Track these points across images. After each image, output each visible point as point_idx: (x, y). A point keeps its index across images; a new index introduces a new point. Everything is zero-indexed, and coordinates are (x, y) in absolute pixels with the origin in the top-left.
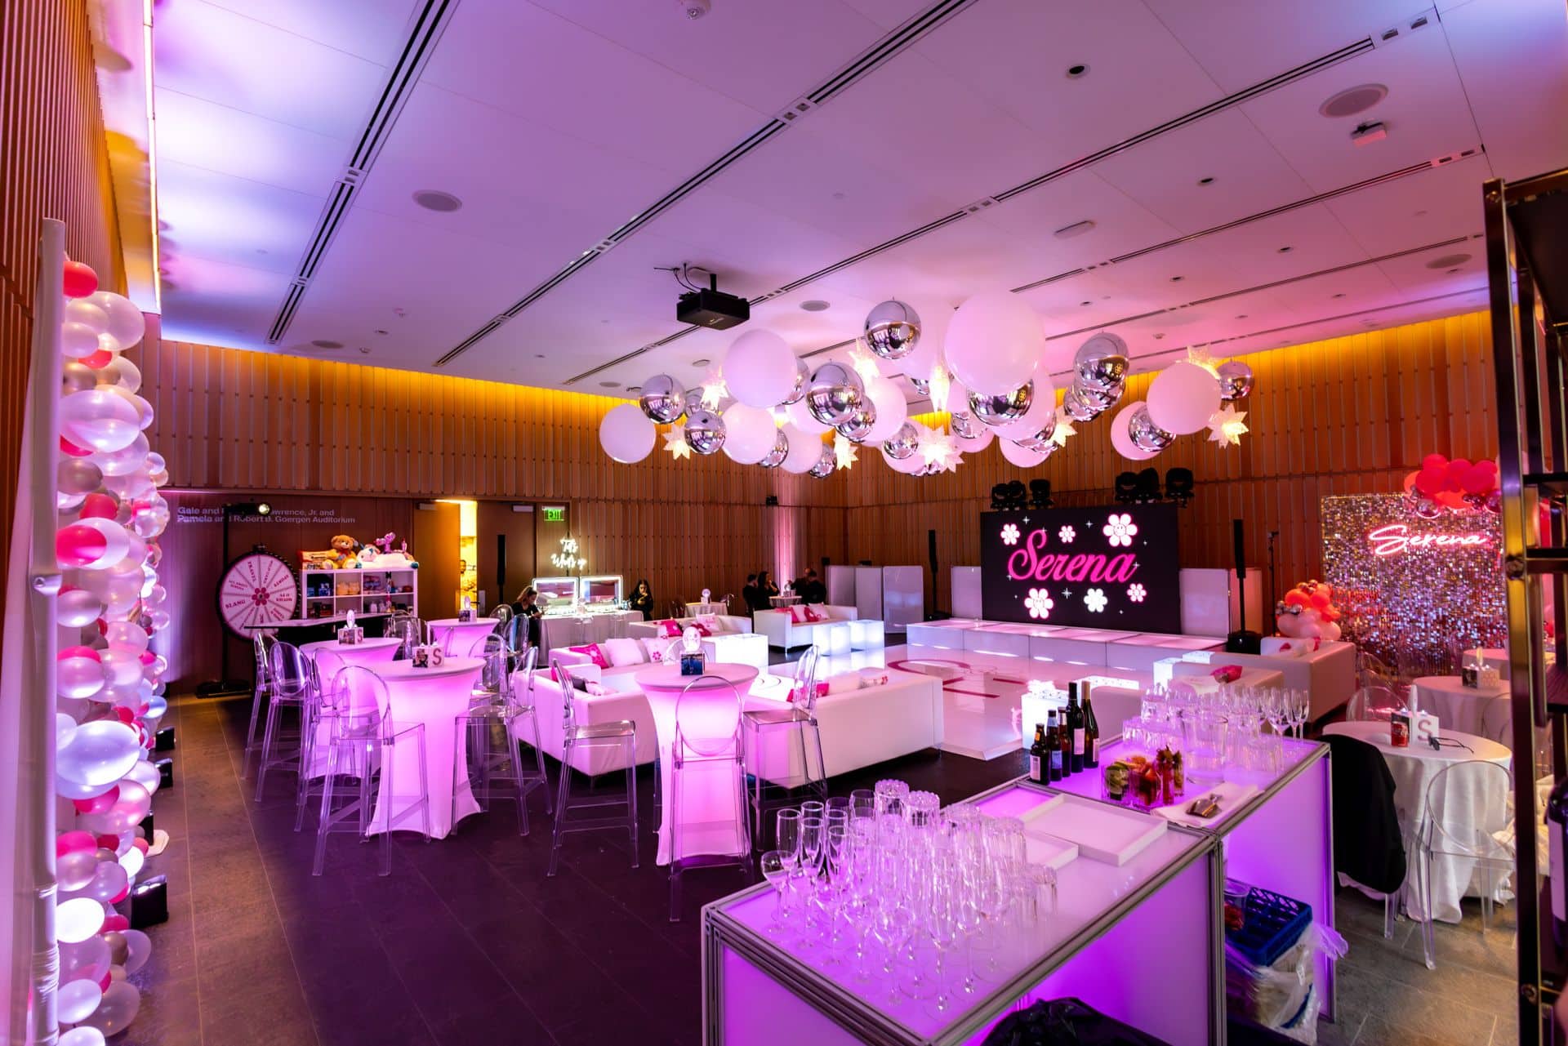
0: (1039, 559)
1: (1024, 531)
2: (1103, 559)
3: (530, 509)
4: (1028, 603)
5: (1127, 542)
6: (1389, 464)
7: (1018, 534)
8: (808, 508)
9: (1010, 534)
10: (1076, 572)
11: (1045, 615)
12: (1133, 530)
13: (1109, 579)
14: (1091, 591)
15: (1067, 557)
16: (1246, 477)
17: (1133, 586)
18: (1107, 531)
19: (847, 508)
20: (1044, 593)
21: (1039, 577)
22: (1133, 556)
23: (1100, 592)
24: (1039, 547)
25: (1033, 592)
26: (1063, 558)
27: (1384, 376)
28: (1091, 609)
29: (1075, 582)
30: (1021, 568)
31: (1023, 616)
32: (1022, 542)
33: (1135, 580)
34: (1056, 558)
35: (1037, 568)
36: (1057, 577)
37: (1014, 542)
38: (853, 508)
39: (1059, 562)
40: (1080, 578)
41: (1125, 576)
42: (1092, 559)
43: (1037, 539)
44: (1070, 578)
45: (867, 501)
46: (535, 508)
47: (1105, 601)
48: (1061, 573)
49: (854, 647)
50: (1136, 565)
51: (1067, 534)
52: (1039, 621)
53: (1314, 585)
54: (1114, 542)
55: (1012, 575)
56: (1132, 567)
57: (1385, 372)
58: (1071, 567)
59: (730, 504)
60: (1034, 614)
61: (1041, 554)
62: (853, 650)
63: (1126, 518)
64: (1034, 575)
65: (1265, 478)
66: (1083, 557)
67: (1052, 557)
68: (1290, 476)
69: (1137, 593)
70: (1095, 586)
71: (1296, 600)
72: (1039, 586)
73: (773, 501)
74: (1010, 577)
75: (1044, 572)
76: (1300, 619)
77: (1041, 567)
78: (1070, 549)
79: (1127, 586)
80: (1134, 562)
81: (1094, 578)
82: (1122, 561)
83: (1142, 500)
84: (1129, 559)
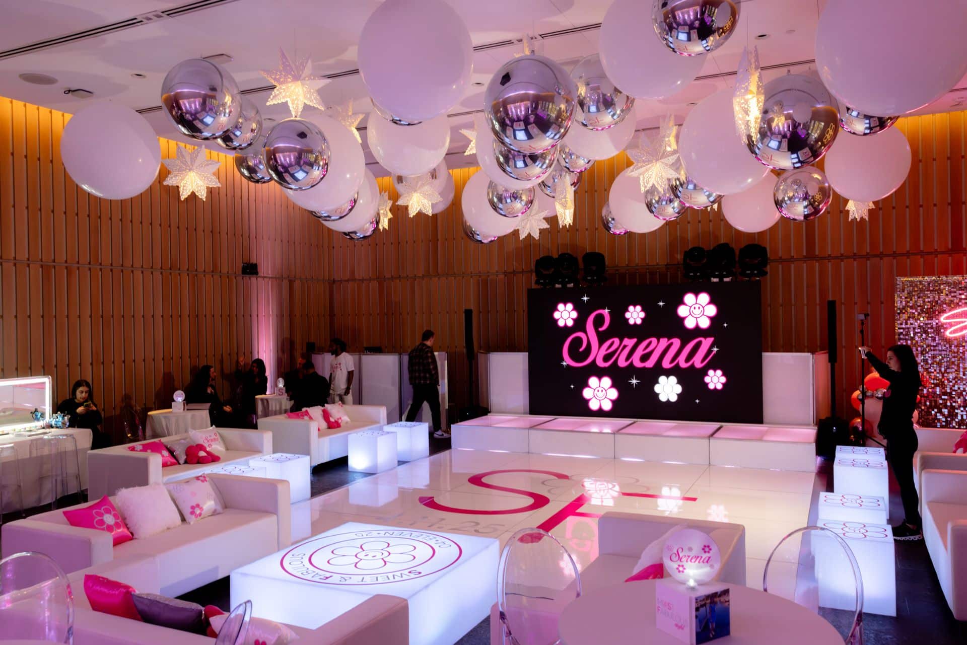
0: (601, 343)
1: (583, 311)
2: (677, 343)
4: (587, 393)
5: (705, 323)
6: (950, 246)
7: (574, 315)
8: (291, 282)
9: (565, 315)
10: (645, 358)
11: (607, 406)
12: (712, 310)
13: (683, 365)
14: (662, 379)
15: (635, 340)
16: (810, 256)
17: (711, 372)
18: (682, 311)
19: (334, 281)
20: (607, 381)
21: (601, 363)
22: (711, 340)
23: (673, 379)
24: (600, 329)
25: (593, 381)
26: (630, 342)
27: (948, 158)
28: (663, 398)
29: (644, 368)
30: (578, 352)
31: (582, 409)
32: (580, 324)
33: (713, 365)
34: (621, 342)
35: (598, 354)
36: (622, 363)
37: (570, 323)
38: (341, 281)
39: (625, 347)
40: (650, 364)
41: (702, 362)
42: (664, 342)
43: (599, 321)
44: (638, 364)
45: (361, 273)
47: (679, 389)
48: (627, 359)
49: (401, 460)
50: (715, 349)
51: (635, 315)
52: (600, 413)
54: (690, 324)
55: (567, 361)
56: (709, 351)
58: (640, 352)
60: (594, 405)
61: (603, 338)
62: (401, 463)
63: (704, 298)
64: (594, 361)
65: (829, 258)
66: (654, 340)
67: (617, 341)
68: (855, 257)
69: (715, 380)
70: (668, 373)
72: (600, 373)
73: (251, 269)
74: (564, 363)
75: (606, 358)
77: (603, 352)
78: (640, 332)
79: (704, 372)
80: (712, 346)
81: (666, 364)
82: (698, 345)
83: (721, 277)
84: (707, 342)
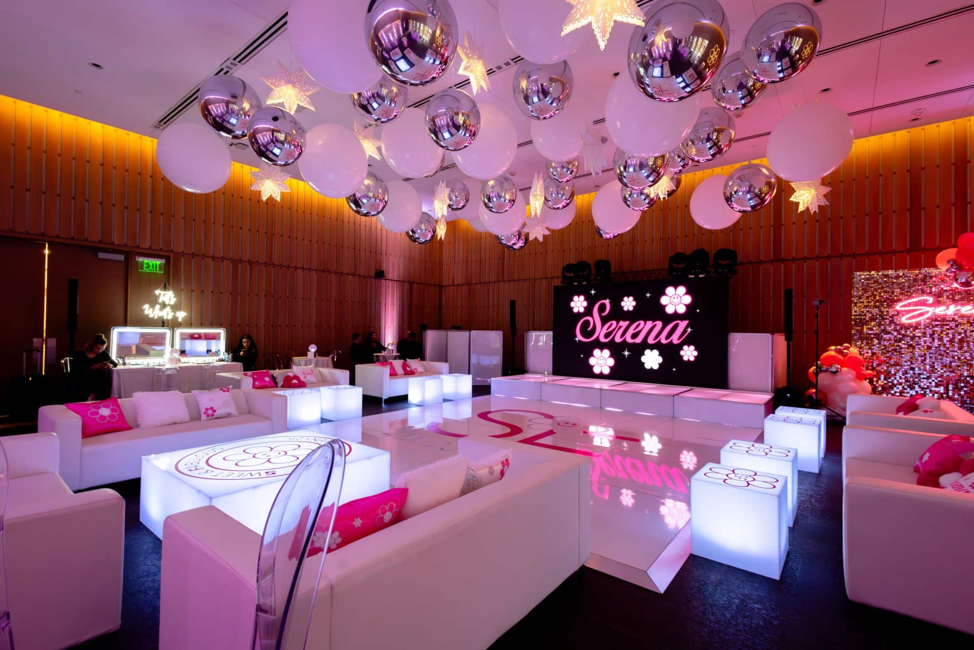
0: (603, 325)
1: (591, 301)
2: (659, 324)
3: (121, 257)
4: (592, 361)
5: (682, 310)
6: (908, 246)
7: (585, 304)
8: (411, 284)
9: (579, 304)
10: (635, 336)
11: (606, 371)
12: (688, 299)
13: (664, 341)
14: (647, 352)
15: (628, 322)
16: (777, 259)
17: (685, 347)
18: (664, 300)
19: (442, 286)
20: (606, 353)
21: (602, 339)
22: (686, 323)
23: (656, 352)
24: (603, 314)
25: (597, 352)
26: (624, 324)
28: (647, 366)
29: (634, 343)
30: (586, 333)
31: (587, 372)
32: (588, 311)
33: (688, 342)
34: (618, 324)
35: (601, 333)
36: (618, 339)
37: (582, 310)
38: (447, 286)
39: (620, 327)
40: (638, 340)
41: (679, 339)
42: (649, 324)
43: (602, 308)
44: (629, 340)
45: (458, 281)
46: (127, 258)
47: (660, 360)
48: (622, 337)
49: (445, 398)
50: (689, 330)
51: (628, 304)
52: (601, 376)
53: (847, 348)
54: (670, 310)
55: (579, 337)
56: (685, 331)
57: (909, 168)
58: (631, 331)
59: (342, 273)
60: (597, 370)
61: (604, 320)
62: (445, 400)
63: (682, 290)
64: (598, 337)
65: (794, 260)
66: (642, 323)
67: (614, 323)
68: (817, 258)
69: (689, 353)
70: (652, 347)
71: (833, 360)
72: (602, 346)
73: (380, 275)
74: (577, 339)
75: (607, 336)
76: (839, 377)
77: (604, 331)
78: (631, 317)
79: (680, 347)
80: (687, 327)
81: (651, 341)
82: (676, 326)
83: (697, 274)
84: (683, 324)
